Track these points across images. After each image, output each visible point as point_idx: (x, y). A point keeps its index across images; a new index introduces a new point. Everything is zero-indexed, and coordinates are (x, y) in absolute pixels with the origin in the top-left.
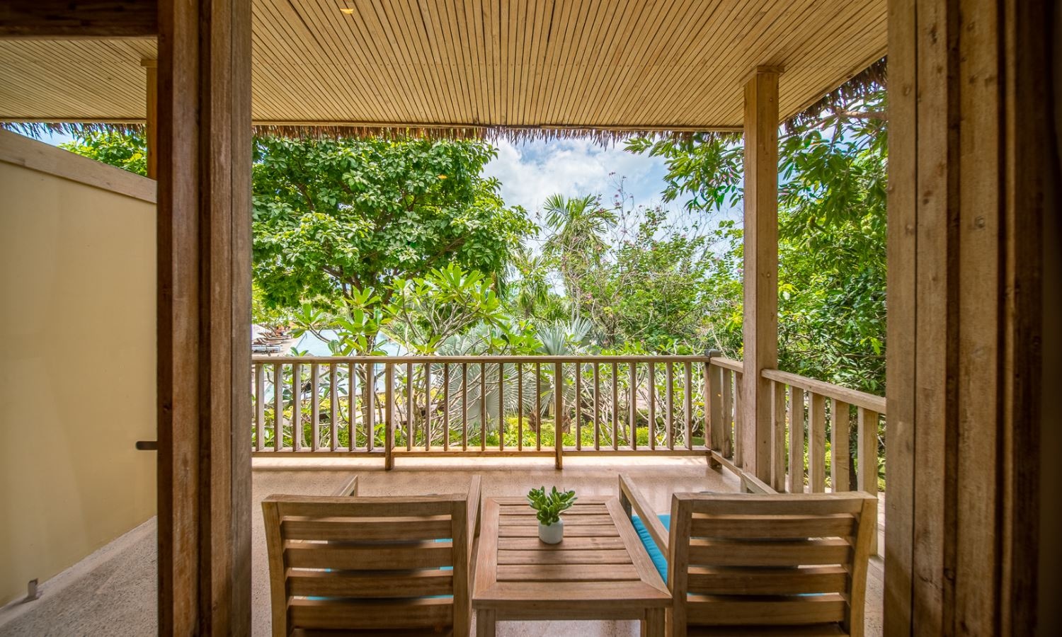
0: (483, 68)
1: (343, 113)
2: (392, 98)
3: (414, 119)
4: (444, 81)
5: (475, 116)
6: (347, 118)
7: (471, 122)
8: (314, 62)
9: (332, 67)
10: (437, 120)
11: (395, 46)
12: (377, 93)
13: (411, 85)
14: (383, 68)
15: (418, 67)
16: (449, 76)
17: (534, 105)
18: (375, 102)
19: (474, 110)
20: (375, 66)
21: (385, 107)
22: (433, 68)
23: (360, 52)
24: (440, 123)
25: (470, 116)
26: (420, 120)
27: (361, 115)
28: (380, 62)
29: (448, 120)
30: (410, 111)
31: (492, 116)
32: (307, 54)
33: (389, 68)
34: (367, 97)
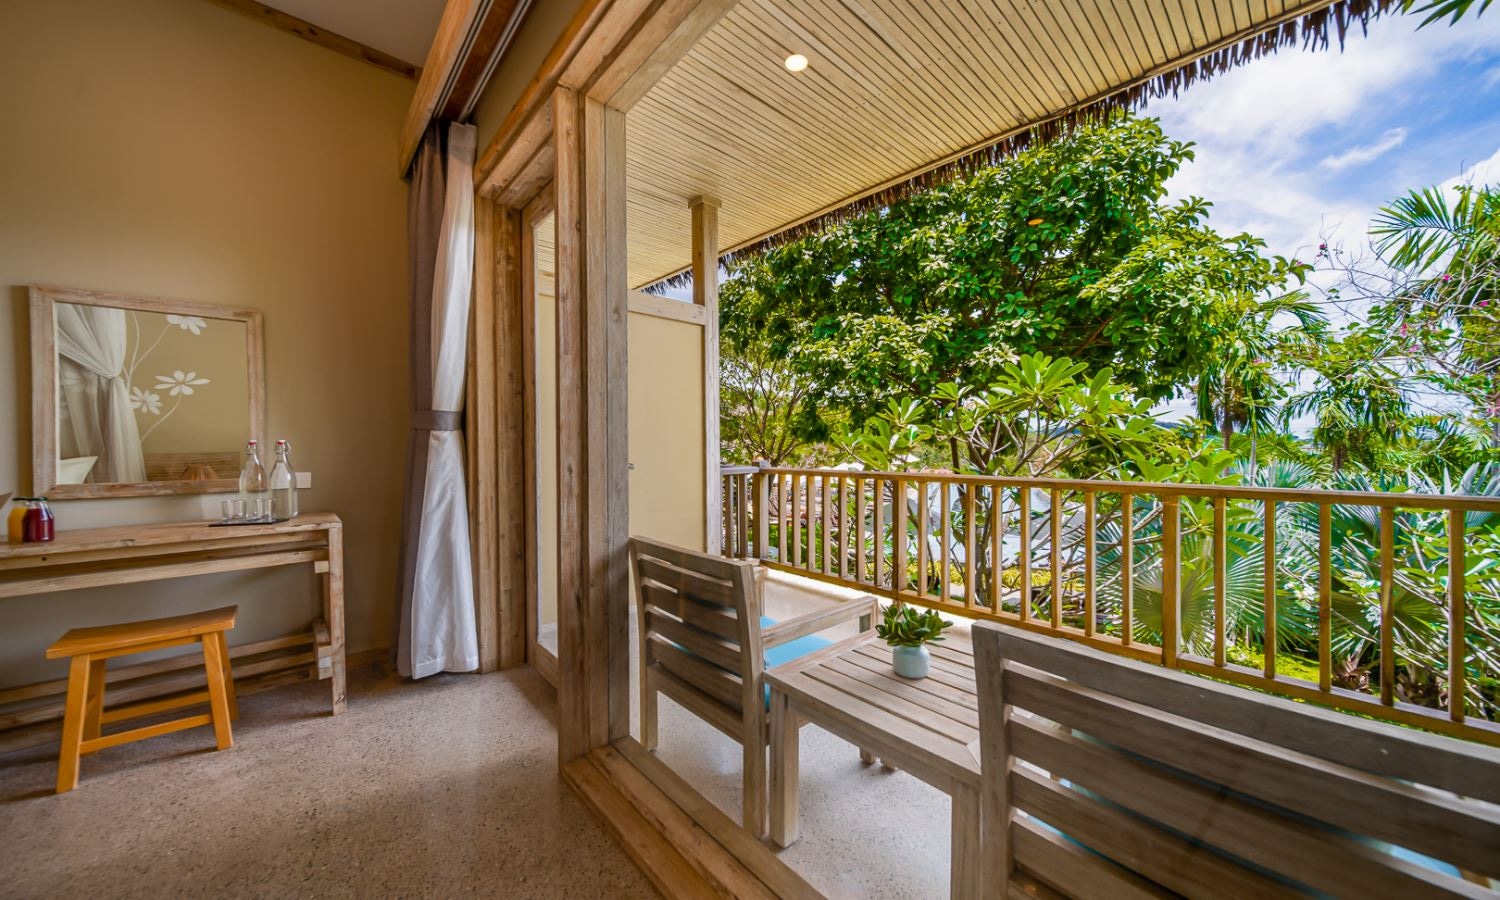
0: (982, 40)
1: (853, 185)
2: (891, 141)
3: (934, 157)
4: (940, 86)
5: (1015, 113)
6: (860, 188)
7: (1014, 123)
8: (796, 141)
9: (814, 137)
10: (963, 144)
11: (858, 78)
12: (872, 144)
13: (902, 113)
14: (860, 110)
15: (897, 87)
16: (942, 77)
17: (1109, 45)
18: (875, 154)
19: (1008, 103)
20: (850, 113)
21: (890, 156)
22: (915, 78)
23: (829, 106)
24: (970, 146)
25: (1007, 117)
26: (941, 154)
27: (873, 178)
28: (854, 106)
29: (979, 137)
30: (922, 147)
31: (1044, 99)
32: (786, 135)
33: (867, 106)
34: (866, 155)
